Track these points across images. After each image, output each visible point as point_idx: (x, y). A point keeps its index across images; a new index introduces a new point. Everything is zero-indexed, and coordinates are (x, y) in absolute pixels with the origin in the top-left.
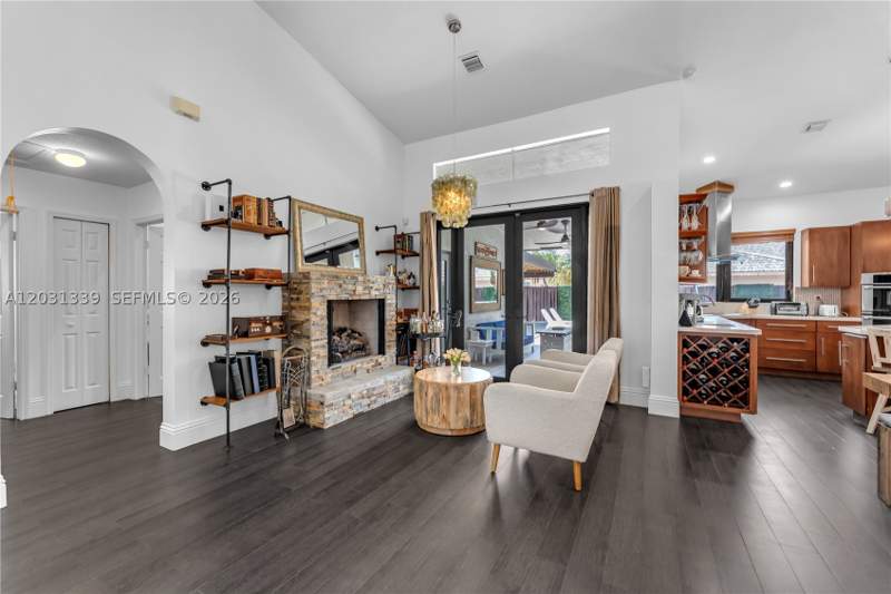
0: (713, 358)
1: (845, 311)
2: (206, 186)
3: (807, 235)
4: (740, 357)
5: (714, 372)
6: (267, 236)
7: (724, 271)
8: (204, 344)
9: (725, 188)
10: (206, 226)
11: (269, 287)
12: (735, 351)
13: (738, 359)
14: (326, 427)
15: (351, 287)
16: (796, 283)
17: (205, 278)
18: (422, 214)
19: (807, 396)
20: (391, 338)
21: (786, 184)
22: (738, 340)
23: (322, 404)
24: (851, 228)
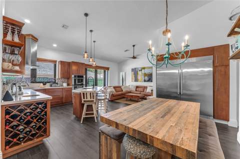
0: (27, 116)
1: (68, 85)
3: (60, 63)
4: (43, 111)
5: (28, 123)
7: (34, 72)
9: (35, 39)
12: (40, 109)
13: (41, 112)
16: (57, 77)
19: (62, 113)
21: (55, 45)
22: (41, 103)
24: (69, 63)
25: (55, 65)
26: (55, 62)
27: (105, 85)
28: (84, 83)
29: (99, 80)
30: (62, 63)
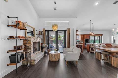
1: (83, 42)
2: (8, 17)
6: (20, 30)
8: (8, 52)
10: (8, 26)
11: (21, 40)
14: (35, 64)
15: (36, 40)
16: (79, 40)
17: (8, 37)
18: (43, 29)
20: (40, 48)
23: (34, 60)
25: (79, 36)
26: (79, 35)
27: (100, 43)
28: (89, 42)
29: (97, 40)
30: (81, 35)
